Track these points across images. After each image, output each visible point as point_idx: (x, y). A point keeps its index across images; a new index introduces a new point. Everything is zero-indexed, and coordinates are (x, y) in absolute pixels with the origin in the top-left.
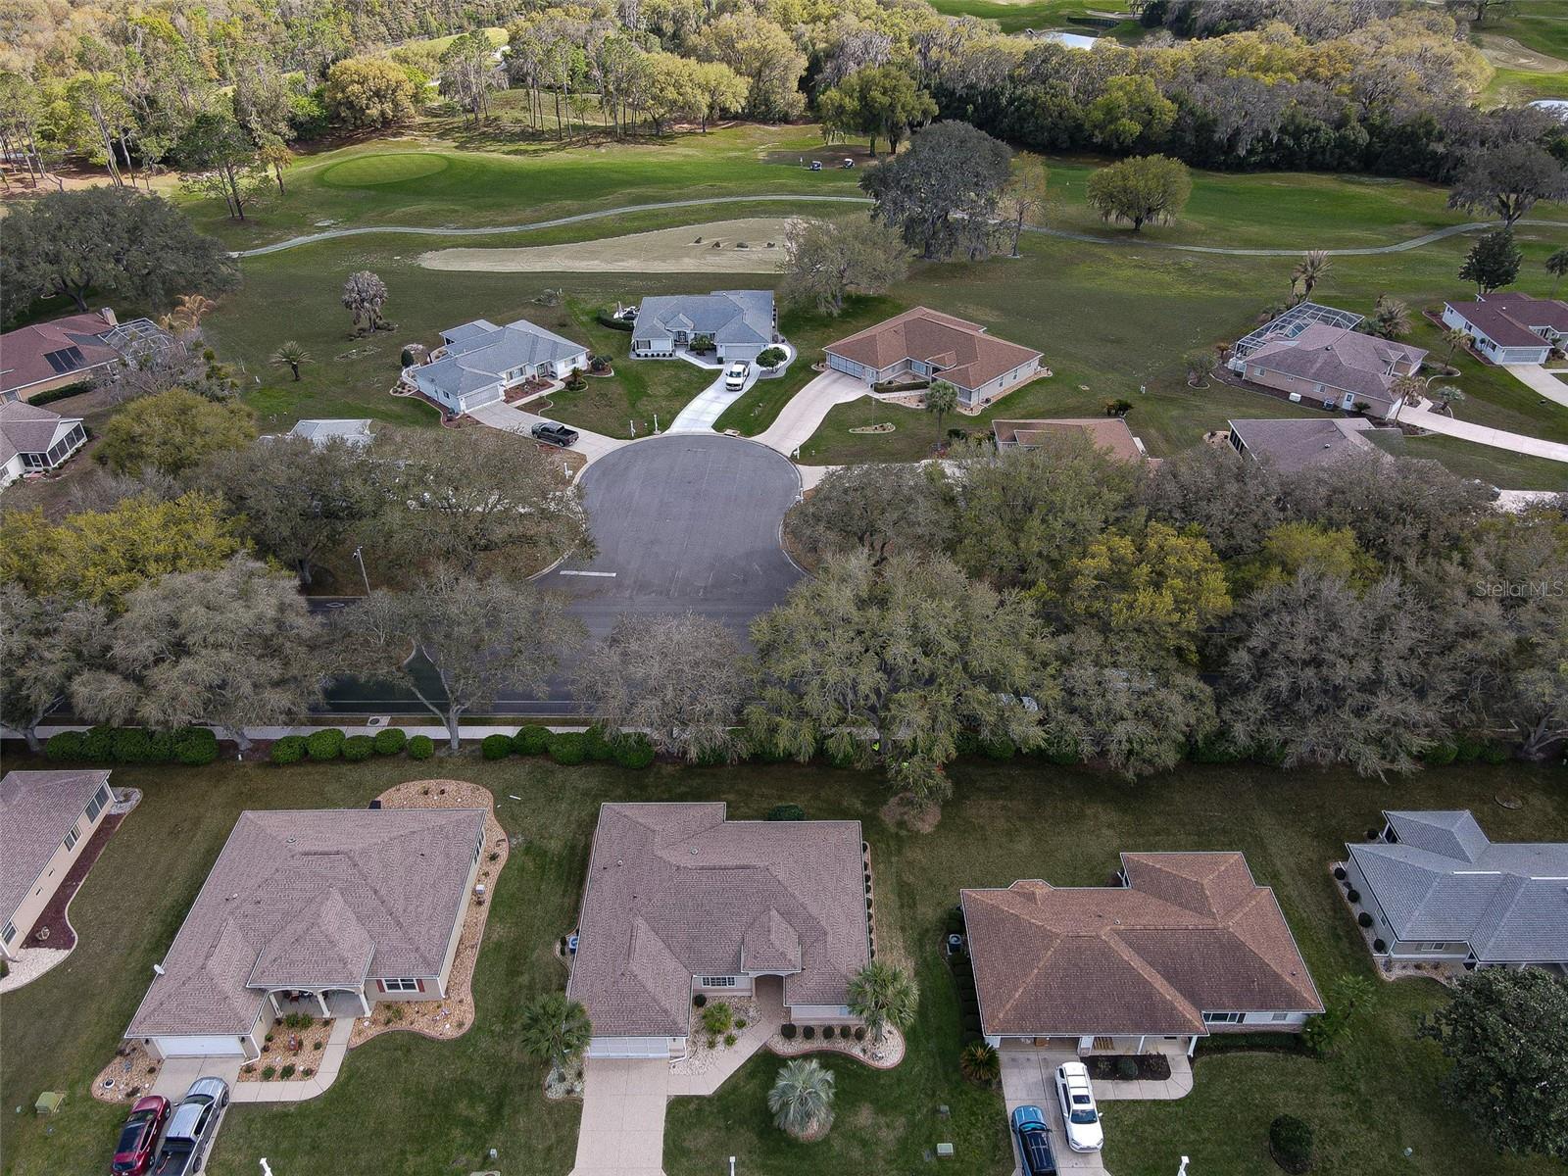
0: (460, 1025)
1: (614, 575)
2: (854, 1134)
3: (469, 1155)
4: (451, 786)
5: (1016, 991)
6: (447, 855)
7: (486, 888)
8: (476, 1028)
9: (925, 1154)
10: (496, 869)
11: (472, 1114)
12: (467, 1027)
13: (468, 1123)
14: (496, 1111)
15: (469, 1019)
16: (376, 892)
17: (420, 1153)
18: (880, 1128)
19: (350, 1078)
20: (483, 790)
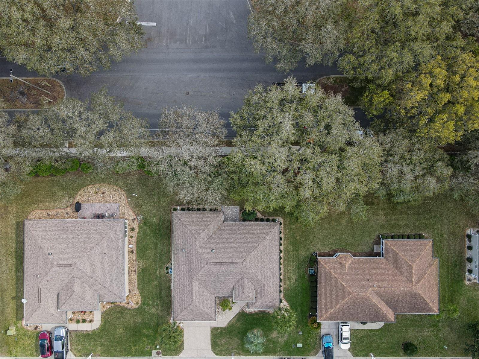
0: (137, 303)
1: (155, 24)
2: (271, 340)
3: (150, 346)
4: (106, 189)
5: (331, 309)
6: (114, 250)
7: (133, 247)
8: (143, 304)
9: (293, 346)
10: (135, 234)
11: (148, 333)
12: (139, 304)
13: (148, 336)
14: (156, 331)
15: (140, 301)
16: (92, 278)
17: (135, 346)
18: (279, 338)
19: (105, 322)
20: (120, 190)
